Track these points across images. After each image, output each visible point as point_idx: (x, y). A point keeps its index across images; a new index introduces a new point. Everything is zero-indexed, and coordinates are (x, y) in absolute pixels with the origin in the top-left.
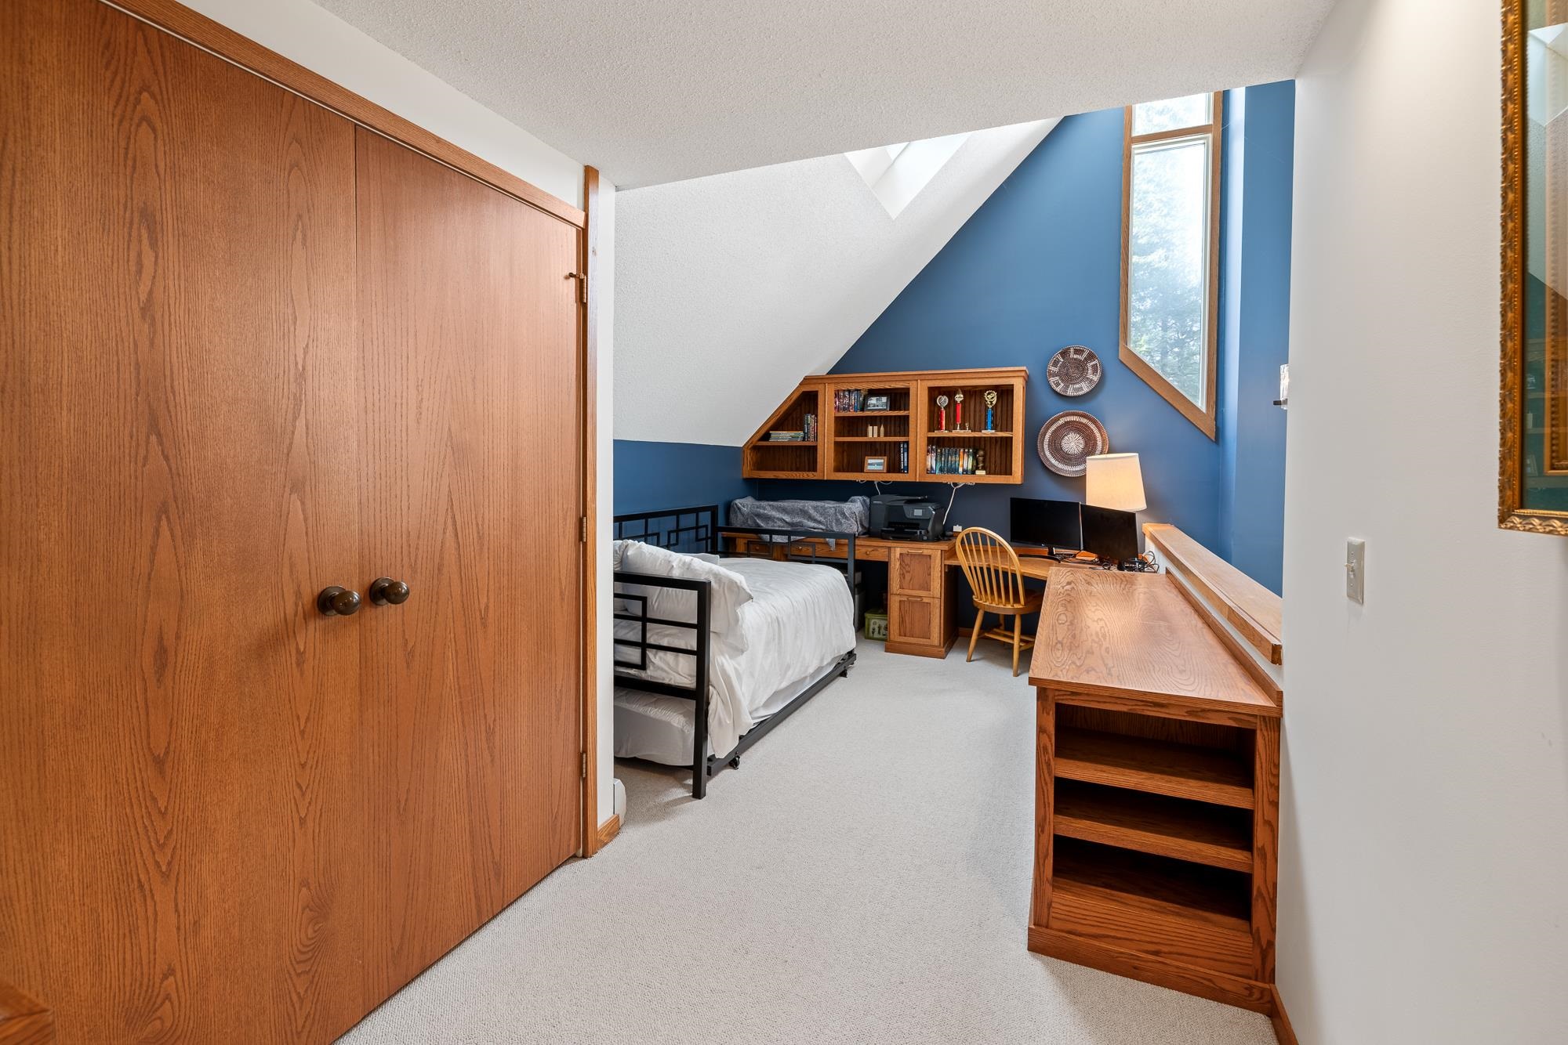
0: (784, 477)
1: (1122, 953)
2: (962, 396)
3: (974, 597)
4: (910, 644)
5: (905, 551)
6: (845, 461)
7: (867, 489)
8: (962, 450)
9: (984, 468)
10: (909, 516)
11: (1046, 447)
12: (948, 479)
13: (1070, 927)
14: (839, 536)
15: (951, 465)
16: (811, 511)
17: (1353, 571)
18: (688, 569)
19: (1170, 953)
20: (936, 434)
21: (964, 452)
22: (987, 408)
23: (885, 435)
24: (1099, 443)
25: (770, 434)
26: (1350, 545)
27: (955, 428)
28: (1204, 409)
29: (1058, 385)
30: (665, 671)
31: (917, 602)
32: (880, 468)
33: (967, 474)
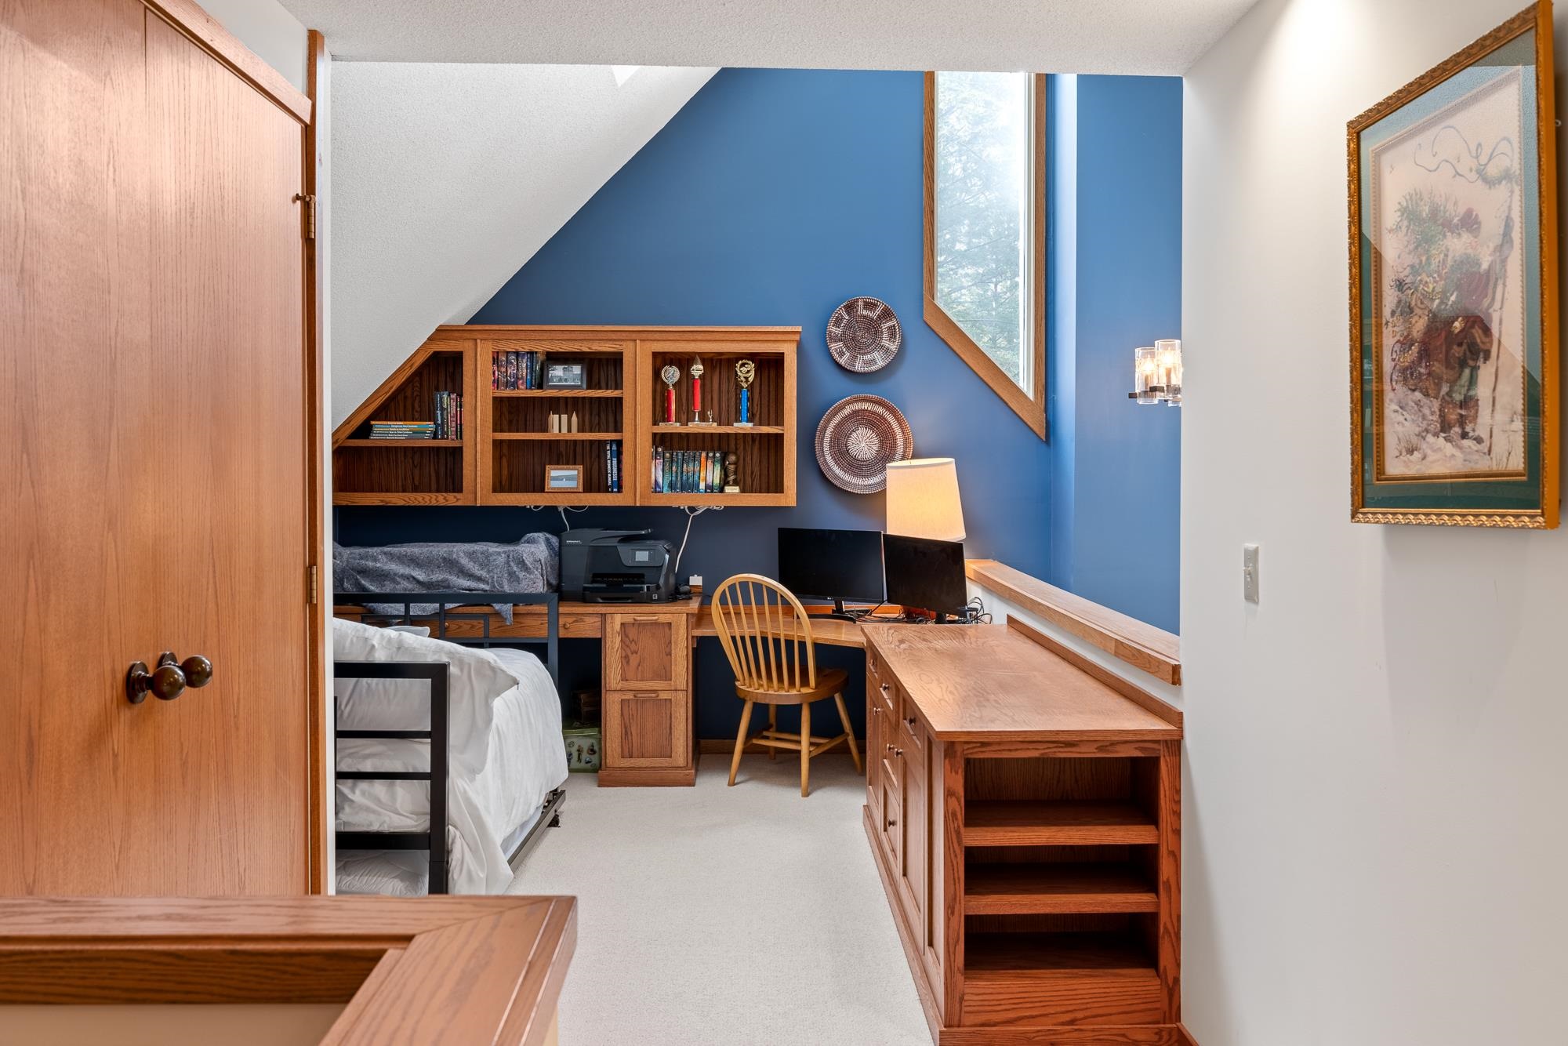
0: (401, 503)
1: (1038, 1031)
2: (701, 367)
3: (737, 683)
4: (640, 768)
5: (629, 619)
6: (505, 472)
7: (548, 520)
8: (704, 454)
9: (736, 483)
10: (627, 562)
11: (826, 449)
12: (681, 501)
13: (983, 1018)
14: (516, 599)
15: (688, 479)
16: (464, 561)
17: (1249, 574)
18: (399, 648)
19: (1085, 1018)
20: (663, 428)
21: (707, 457)
22: (738, 387)
23: (581, 429)
24: (900, 442)
25: (372, 426)
26: (1246, 551)
27: (690, 419)
28: (1031, 395)
29: (842, 354)
30: (374, 812)
31: (651, 699)
32: (572, 484)
33: (712, 492)
